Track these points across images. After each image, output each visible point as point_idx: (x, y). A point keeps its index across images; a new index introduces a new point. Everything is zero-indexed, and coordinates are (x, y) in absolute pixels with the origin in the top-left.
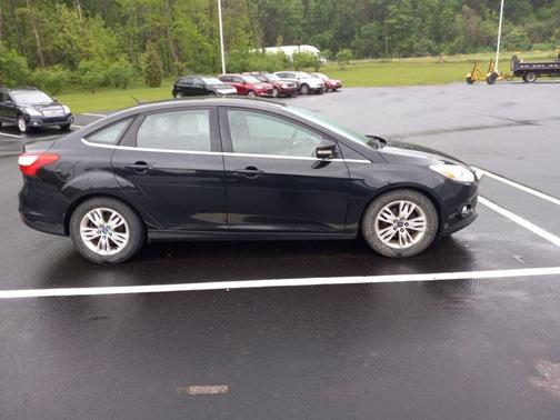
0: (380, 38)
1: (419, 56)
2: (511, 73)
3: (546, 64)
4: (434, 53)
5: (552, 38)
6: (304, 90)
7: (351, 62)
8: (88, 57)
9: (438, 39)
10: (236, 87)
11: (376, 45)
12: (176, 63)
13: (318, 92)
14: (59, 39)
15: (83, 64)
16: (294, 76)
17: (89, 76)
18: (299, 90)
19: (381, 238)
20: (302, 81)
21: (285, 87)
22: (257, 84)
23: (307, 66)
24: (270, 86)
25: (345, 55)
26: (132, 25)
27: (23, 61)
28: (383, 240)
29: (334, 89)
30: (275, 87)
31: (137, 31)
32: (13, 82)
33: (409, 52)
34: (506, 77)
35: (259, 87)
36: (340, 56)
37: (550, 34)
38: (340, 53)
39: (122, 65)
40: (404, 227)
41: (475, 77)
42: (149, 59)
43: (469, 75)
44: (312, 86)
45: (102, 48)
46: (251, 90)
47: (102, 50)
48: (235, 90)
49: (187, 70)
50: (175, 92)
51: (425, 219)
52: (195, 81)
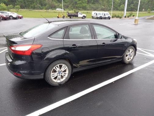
0: (25, 3)
1: (37, 9)
2: (67, 16)
3: (71, 14)
4: (41, 9)
5: (69, 8)
7: (20, 9)
9: (42, 5)
11: (23, 5)
13: (16, 18)
18: (10, 18)
20: (10, 15)
25: (18, 7)
30: (1, 16)
33: (34, 8)
34: (66, 17)
36: (16, 7)
37: (68, 7)
38: (16, 6)
40: (130, 55)
41: (59, 16)
43: (58, 16)
44: (14, 17)
51: (133, 53)
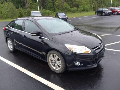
8: (82, 5)
12: (102, 5)
15: (80, 6)
22: (118, 10)
27: (69, 6)
32: (67, 11)
39: (88, 6)
40: (56, 63)
42: (94, 4)
45: (85, 2)
46: (116, 11)
47: (85, 3)
48: (111, 12)
49: (105, 7)
50: (96, 13)
51: (61, 63)
52: (101, 9)
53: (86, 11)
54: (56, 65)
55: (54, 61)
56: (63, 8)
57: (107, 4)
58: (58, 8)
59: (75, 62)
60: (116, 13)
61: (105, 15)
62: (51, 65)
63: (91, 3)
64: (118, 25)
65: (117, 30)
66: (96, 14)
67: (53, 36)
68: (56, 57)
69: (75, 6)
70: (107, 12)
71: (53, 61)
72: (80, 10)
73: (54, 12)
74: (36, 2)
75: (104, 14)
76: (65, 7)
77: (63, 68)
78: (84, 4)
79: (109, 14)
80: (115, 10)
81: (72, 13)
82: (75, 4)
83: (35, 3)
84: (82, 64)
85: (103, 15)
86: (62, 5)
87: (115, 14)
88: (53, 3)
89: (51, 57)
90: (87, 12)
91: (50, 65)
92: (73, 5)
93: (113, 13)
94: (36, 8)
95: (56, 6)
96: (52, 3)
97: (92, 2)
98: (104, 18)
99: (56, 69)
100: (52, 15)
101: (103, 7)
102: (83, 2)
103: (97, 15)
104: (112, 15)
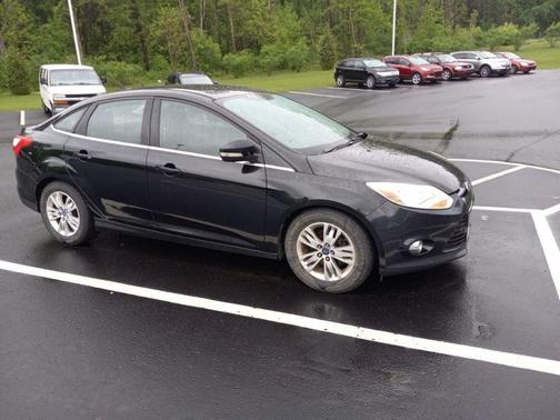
6: (484, 72)
8: (272, 41)
10: (400, 69)
12: (355, 45)
13: (502, 74)
14: (249, 26)
15: (265, 48)
16: (473, 56)
17: (267, 60)
18: (478, 72)
19: (304, 264)
20: (483, 61)
21: (459, 68)
22: (424, 66)
23: (506, 44)
24: (440, 68)
26: (316, 9)
27: (216, 47)
28: (305, 266)
29: (526, 71)
30: (446, 69)
31: (322, 14)
32: (207, 66)
35: (425, 69)
36: (551, 31)
38: (552, 27)
39: (299, 49)
40: (330, 255)
42: (324, 41)
44: (493, 67)
45: (285, 32)
46: (416, 73)
47: (284, 34)
48: (397, 73)
49: (367, 52)
50: (337, 76)
51: (353, 250)
52: (357, 63)
53: (294, 68)
54: (329, 264)
55: (320, 251)
56: (191, 55)
57: (373, 43)
58: (166, 54)
59: (407, 243)
60: (416, 79)
61: (375, 88)
62: (306, 268)
63: (309, 36)
64: (439, 123)
65: (447, 143)
66: (340, 81)
67: (311, 158)
68: (332, 232)
69: (241, 45)
70: (384, 74)
71: (314, 250)
72: (268, 63)
73: (147, 69)
74: (50, 20)
75: (370, 83)
76: (199, 49)
77: (364, 267)
78: (283, 40)
79: (391, 84)
80: (410, 66)
81: (231, 76)
82: (241, 38)
83: (47, 25)
84: (429, 248)
85: (366, 88)
86: (181, 38)
87: (412, 84)
88: (139, 28)
89: (305, 237)
90: (300, 74)
91: (302, 267)
92: (233, 39)
93: (406, 77)
94: (52, 49)
95: (153, 43)
96: (133, 31)
97: (311, 33)
98: (375, 96)
99: (331, 280)
100: (138, 82)
101: (358, 55)
102: (275, 30)
103: (343, 86)
104: (404, 88)
